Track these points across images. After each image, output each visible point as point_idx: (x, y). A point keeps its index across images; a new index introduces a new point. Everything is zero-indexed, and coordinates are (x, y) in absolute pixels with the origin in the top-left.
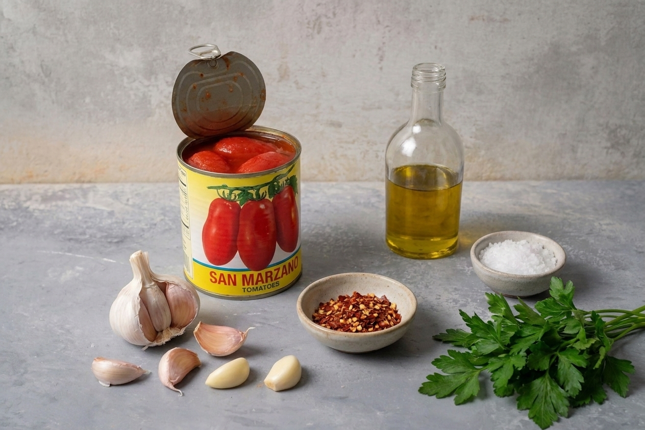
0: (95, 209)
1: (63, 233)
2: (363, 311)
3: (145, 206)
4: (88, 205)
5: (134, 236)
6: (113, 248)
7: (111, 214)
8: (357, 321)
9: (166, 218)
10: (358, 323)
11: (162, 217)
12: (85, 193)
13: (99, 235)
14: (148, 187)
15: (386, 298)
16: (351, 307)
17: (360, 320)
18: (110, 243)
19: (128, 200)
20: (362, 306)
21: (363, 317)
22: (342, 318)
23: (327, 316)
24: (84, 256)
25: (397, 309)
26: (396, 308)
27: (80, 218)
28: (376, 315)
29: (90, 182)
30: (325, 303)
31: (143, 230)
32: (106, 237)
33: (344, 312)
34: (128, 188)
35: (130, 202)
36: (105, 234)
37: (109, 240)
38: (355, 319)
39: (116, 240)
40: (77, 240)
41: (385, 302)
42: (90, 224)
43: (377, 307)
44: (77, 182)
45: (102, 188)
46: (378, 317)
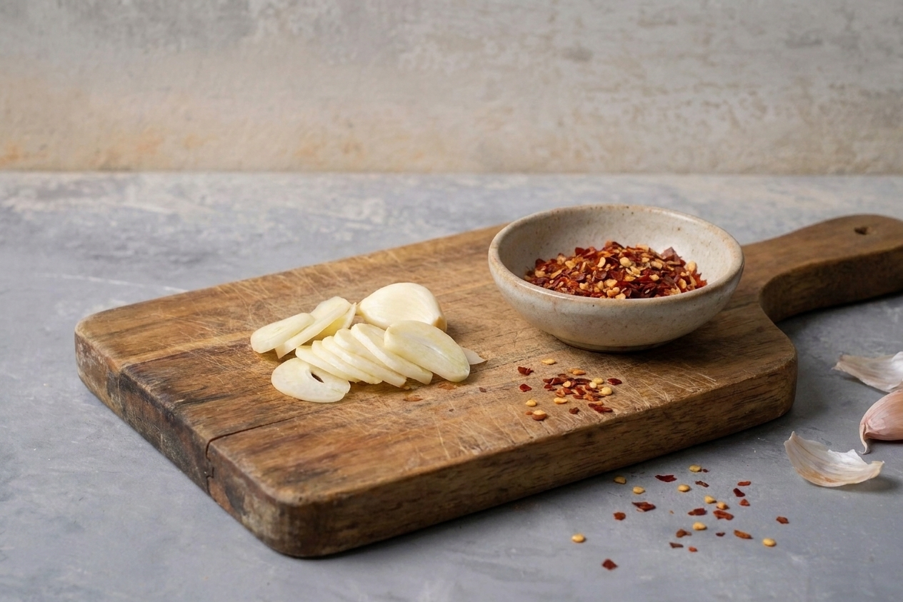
0: (141, 211)
1: (82, 246)
2: (627, 270)
3: (237, 207)
4: (126, 204)
5: (221, 252)
6: (182, 270)
7: (173, 218)
8: (616, 286)
9: (281, 226)
10: (617, 289)
11: (272, 224)
12: (120, 187)
13: (153, 250)
14: (238, 179)
15: (673, 251)
16: (602, 262)
17: (621, 284)
18: (176, 262)
19: (203, 198)
20: (624, 261)
21: (628, 278)
22: (583, 281)
23: (551, 279)
24: (125, 283)
25: (698, 272)
26: (695, 271)
27: (114, 224)
28: (655, 277)
29: (127, 169)
30: (547, 259)
31: (238, 244)
32: (168, 254)
33: (588, 271)
34: (201, 180)
35: (209, 201)
36: (165, 249)
37: (173, 258)
38: (611, 283)
39: (185, 259)
40: (111, 259)
41: (672, 257)
42: (132, 234)
43: (658, 264)
44: (104, 168)
45: (151, 180)
46: (658, 282)
